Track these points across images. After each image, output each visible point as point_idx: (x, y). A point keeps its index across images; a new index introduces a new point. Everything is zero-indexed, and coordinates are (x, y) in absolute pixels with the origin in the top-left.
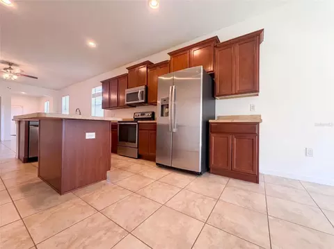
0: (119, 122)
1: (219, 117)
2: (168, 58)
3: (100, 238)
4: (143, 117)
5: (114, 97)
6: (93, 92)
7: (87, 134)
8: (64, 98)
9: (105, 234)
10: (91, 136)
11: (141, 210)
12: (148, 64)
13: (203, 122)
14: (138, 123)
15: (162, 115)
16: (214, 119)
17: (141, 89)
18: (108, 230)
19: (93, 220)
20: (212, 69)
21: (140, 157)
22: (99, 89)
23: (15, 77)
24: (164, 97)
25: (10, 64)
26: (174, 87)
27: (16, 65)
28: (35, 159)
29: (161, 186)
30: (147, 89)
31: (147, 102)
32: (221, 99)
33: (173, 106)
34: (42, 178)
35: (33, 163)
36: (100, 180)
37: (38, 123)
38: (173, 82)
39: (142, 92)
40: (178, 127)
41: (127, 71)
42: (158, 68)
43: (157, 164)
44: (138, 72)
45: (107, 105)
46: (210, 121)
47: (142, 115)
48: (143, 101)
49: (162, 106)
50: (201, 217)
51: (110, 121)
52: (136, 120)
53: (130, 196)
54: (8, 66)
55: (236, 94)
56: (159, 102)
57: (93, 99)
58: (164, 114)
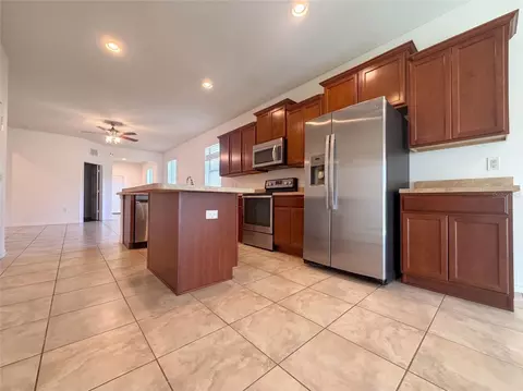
0: (245, 194)
1: (417, 184)
2: (321, 90)
3: (236, 365)
4: (280, 186)
5: (236, 158)
6: (207, 152)
7: (208, 212)
8: (169, 164)
9: (242, 360)
10: (212, 214)
11: (289, 331)
12: (288, 105)
13: (388, 193)
14: (274, 197)
15: (313, 183)
16: (408, 188)
17: (277, 143)
18: (246, 354)
19: (222, 337)
20: (402, 100)
21: (276, 248)
22: (216, 148)
23: (118, 140)
24: (317, 154)
25: (113, 123)
26: (333, 136)
27: (121, 124)
28: (143, 245)
29: (316, 297)
30: (285, 142)
31: (286, 164)
32: (419, 151)
33: (332, 167)
34: (153, 271)
35: (141, 250)
36: (224, 280)
37: (146, 198)
38: (331, 128)
39: (279, 148)
40: (341, 201)
41: (255, 119)
42: (304, 109)
43: (306, 262)
44: (272, 117)
45: (227, 170)
46: (401, 191)
47: (277, 183)
48: (280, 162)
49: (313, 169)
50: (397, 359)
51: (236, 194)
52: (269, 191)
53: (270, 307)
54: (110, 127)
55: (454, 140)
56: (307, 162)
57: (207, 163)
58: (316, 181)
